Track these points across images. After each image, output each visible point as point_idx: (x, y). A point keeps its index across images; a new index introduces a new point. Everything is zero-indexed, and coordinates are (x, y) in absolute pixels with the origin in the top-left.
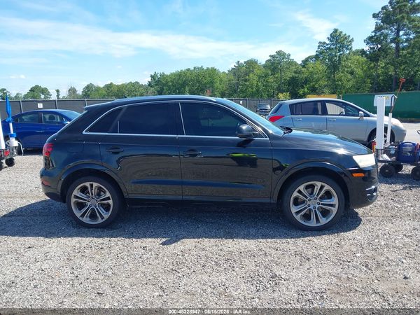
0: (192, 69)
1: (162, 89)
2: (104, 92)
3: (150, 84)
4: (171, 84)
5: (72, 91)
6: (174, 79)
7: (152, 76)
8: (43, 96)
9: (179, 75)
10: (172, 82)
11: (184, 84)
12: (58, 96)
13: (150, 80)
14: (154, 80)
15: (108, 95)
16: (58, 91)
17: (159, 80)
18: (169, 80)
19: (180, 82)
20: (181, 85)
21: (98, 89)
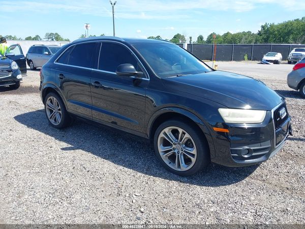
0: (301, 19)
1: (268, 37)
2: (222, 39)
3: (260, 34)
4: (276, 32)
5: (201, 38)
6: (281, 29)
7: (263, 27)
8: (180, 42)
9: (286, 25)
10: (278, 31)
11: (289, 33)
12: (190, 41)
13: (260, 30)
14: (264, 29)
15: (224, 42)
16: (191, 38)
17: (268, 30)
18: (276, 29)
19: (286, 31)
20: (286, 33)
21: (218, 37)
